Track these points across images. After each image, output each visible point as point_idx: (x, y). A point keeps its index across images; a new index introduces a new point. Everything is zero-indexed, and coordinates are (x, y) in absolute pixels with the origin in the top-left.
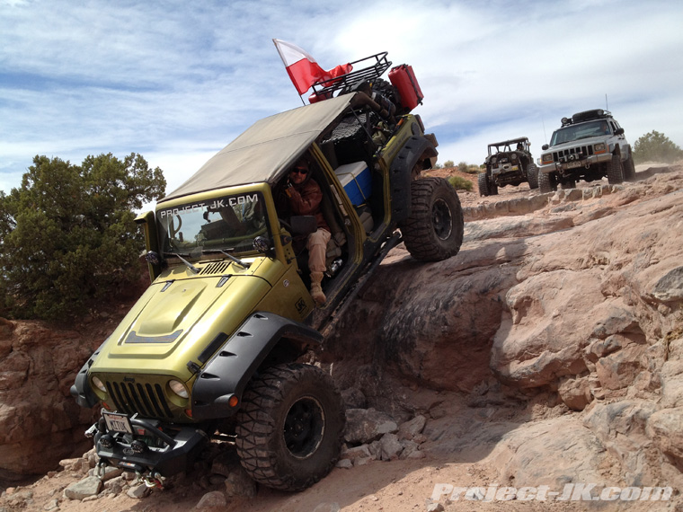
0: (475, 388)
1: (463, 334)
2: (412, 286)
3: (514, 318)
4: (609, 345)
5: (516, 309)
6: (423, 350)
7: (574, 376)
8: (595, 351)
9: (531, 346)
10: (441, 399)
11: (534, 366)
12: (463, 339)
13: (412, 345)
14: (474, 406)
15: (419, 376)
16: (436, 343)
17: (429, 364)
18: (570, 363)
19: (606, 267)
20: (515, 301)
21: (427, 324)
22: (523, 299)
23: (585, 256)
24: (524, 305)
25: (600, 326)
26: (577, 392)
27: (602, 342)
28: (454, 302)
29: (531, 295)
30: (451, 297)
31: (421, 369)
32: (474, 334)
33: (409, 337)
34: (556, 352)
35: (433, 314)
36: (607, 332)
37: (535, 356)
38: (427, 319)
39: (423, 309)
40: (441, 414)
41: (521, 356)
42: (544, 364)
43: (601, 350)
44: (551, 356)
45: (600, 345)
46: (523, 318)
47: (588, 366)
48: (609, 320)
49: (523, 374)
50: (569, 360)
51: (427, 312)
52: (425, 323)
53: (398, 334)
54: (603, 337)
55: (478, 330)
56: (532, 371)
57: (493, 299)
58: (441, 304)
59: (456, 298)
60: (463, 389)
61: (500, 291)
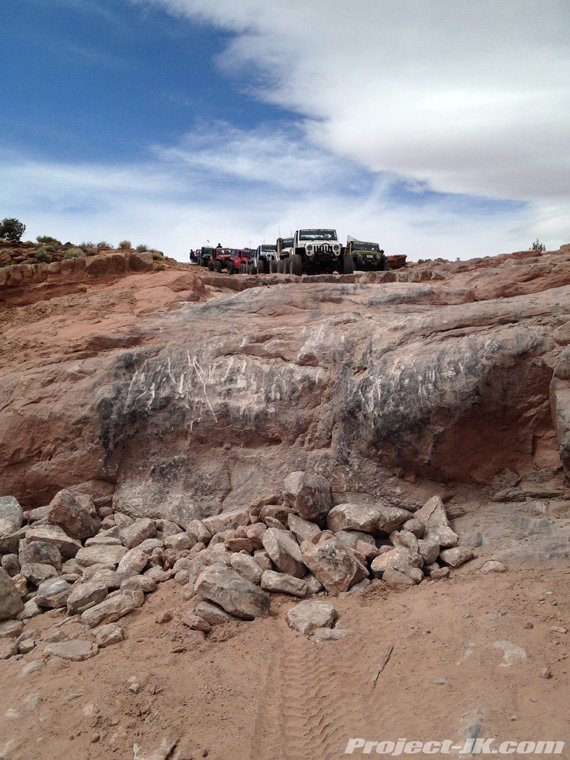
0: (497, 479)
12: (490, 414)
14: (506, 500)
16: (460, 419)
28: (484, 367)
30: (475, 361)
31: (432, 454)
32: (505, 408)
35: (453, 380)
39: (432, 375)
40: (458, 512)
57: (534, 364)
58: (462, 368)
59: (484, 361)
60: (480, 480)
61: (541, 354)
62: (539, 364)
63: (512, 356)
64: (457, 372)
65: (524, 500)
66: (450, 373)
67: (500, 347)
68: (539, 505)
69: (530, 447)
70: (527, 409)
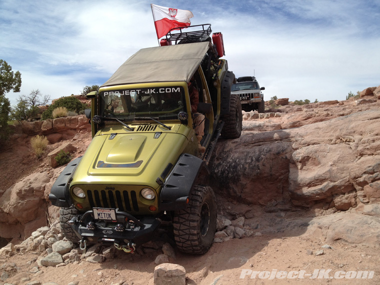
0: (269, 203)
1: (265, 175)
2: (226, 150)
3: (299, 167)
4: (377, 177)
5: (300, 162)
6: (244, 183)
7: (344, 194)
8: (367, 180)
9: (317, 180)
10: (250, 209)
11: (321, 189)
12: (265, 177)
13: (238, 180)
14: (270, 212)
15: (240, 196)
16: (252, 179)
17: (247, 190)
18: (343, 187)
19: (351, 143)
20: (300, 158)
21: (247, 170)
22: (305, 157)
23: (334, 138)
24: (305, 160)
25: (371, 168)
26: (346, 201)
27: (371, 175)
28: (262, 158)
29: (310, 155)
30: (259, 156)
31: (242, 192)
32: (271, 175)
33: (237, 175)
34: (335, 182)
35: (250, 164)
36: (375, 171)
37: (319, 185)
38: (247, 166)
39: (243, 162)
40: (252, 216)
41: (309, 185)
42: (328, 188)
43: (371, 179)
44: (332, 184)
45: (371, 177)
46: (304, 167)
47: (357, 188)
48: (376, 165)
49: (312, 193)
50: (343, 186)
51: (247, 163)
52: (246, 168)
53: (228, 174)
54: (372, 173)
55: (273, 173)
56: (319, 192)
57: (282, 158)
58: (254, 159)
59: (262, 156)
60: (262, 204)
61: (286, 153)
62: (284, 157)
63: (274, 154)
64: (252, 160)
65: (277, 212)
66: (250, 161)
67: (270, 151)
68: (283, 214)
69: (281, 191)
70: (280, 176)
